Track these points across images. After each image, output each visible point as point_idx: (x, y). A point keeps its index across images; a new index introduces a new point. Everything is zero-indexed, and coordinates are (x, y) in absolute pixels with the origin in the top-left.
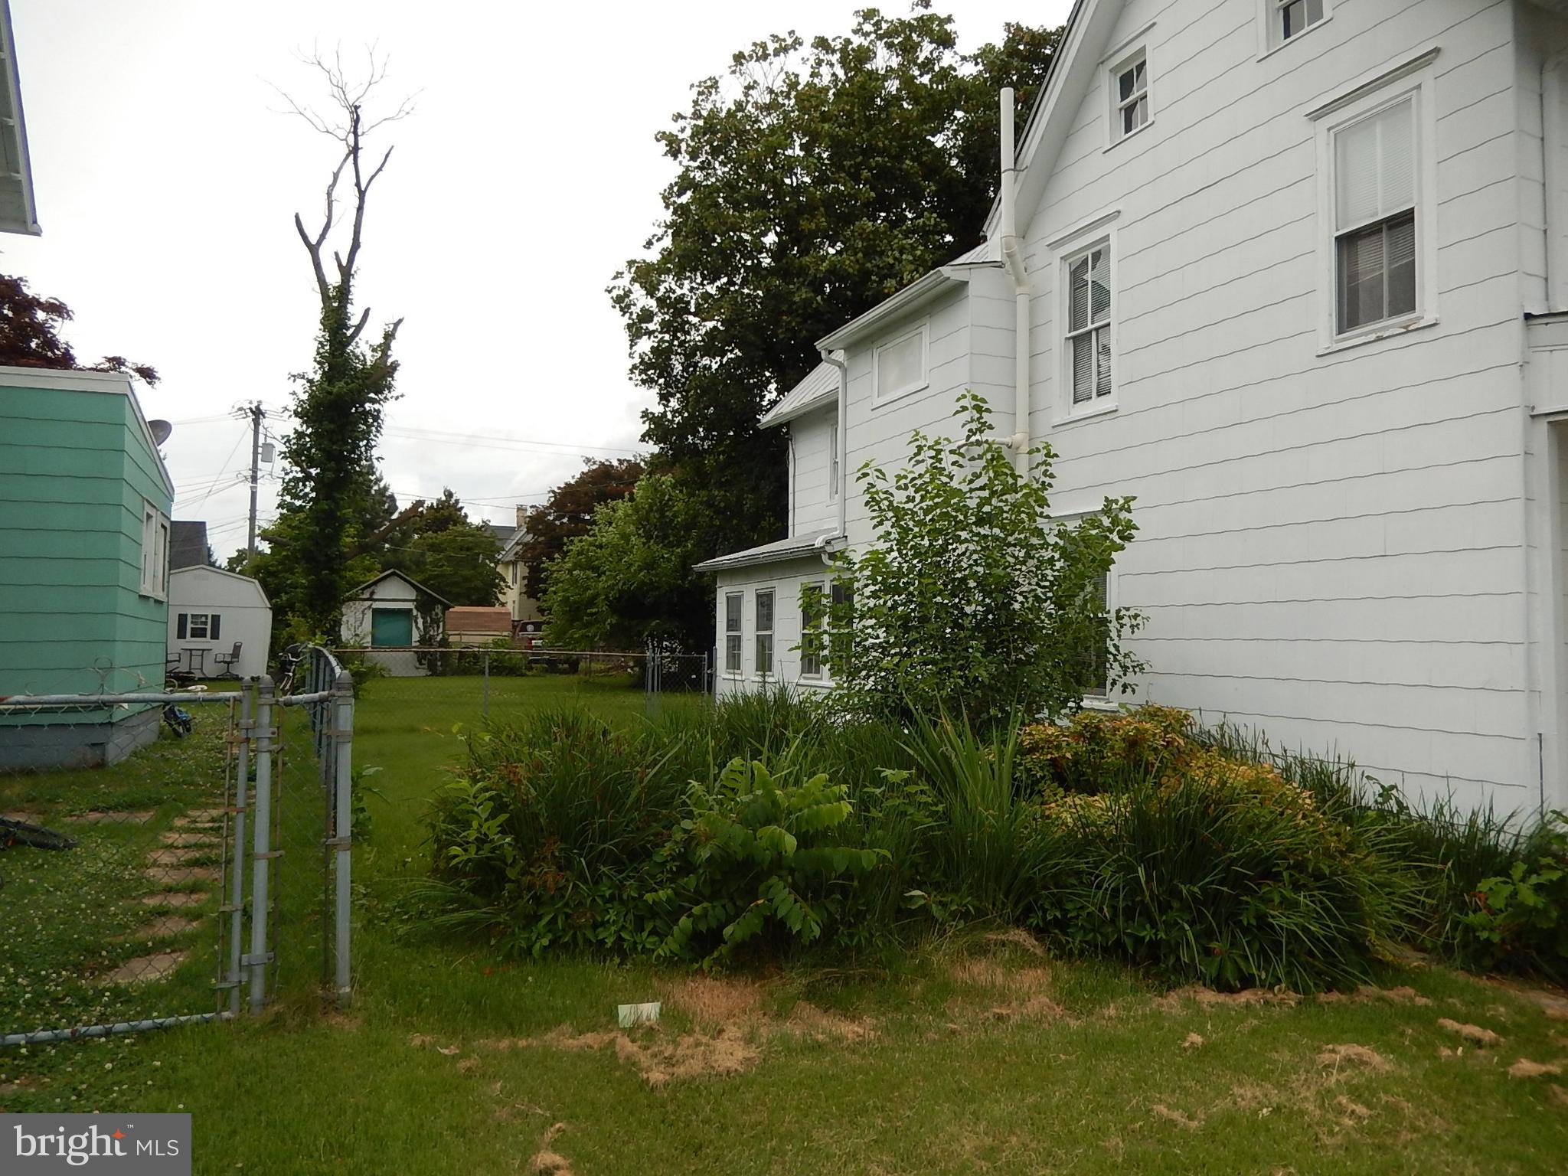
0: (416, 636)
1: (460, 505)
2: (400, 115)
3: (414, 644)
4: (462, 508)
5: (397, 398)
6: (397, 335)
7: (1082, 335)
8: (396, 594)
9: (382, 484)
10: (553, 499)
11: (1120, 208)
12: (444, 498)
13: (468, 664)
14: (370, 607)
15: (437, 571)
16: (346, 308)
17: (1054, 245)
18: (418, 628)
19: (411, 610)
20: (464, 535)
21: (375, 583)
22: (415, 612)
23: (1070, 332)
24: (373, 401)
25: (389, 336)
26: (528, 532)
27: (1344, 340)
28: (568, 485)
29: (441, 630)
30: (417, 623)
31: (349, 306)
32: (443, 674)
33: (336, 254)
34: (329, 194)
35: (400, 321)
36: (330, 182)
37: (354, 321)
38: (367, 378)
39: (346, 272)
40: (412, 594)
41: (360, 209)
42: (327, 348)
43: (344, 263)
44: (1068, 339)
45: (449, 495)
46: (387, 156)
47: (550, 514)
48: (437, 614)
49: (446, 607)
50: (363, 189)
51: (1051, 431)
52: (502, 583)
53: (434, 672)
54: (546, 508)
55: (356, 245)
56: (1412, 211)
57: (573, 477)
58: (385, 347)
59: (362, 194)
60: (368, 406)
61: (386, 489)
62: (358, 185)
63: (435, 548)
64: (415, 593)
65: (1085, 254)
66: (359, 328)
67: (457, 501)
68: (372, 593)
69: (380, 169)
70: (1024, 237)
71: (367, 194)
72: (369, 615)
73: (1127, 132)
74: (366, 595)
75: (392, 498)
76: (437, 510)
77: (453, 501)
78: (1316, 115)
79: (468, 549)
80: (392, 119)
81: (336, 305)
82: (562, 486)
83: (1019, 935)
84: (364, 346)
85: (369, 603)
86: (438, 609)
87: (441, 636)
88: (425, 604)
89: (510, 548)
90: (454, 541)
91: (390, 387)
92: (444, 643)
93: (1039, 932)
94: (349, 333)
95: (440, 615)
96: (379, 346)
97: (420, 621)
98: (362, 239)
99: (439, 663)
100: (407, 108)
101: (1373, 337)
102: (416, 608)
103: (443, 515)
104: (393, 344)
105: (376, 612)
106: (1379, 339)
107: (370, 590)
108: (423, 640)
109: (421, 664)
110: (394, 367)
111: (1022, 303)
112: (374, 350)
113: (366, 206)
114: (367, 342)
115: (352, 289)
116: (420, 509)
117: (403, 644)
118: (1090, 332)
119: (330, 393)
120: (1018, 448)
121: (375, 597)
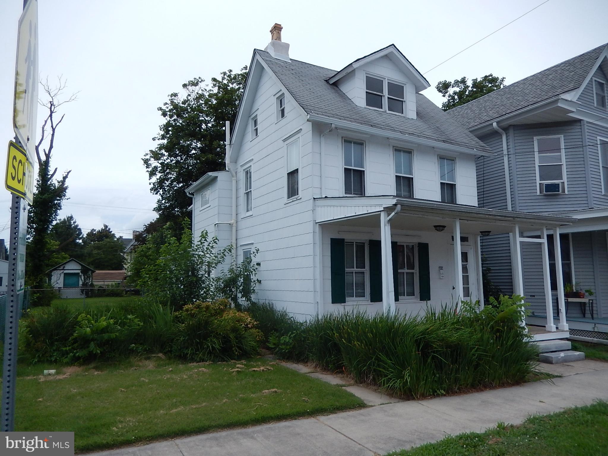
0: (81, 283)
1: (110, 231)
2: (70, 100)
3: (80, 286)
4: (111, 232)
5: (67, 199)
6: (68, 176)
7: (248, 192)
8: (73, 267)
9: (76, 224)
10: (145, 228)
11: (253, 158)
12: (104, 228)
13: (102, 293)
14: (63, 272)
15: (99, 257)
16: (48, 168)
17: (242, 166)
18: (82, 280)
19: (79, 273)
20: (110, 243)
21: (65, 263)
22: (80, 274)
23: (246, 191)
24: (58, 200)
25: (65, 178)
26: (136, 241)
27: (289, 200)
28: (151, 223)
29: (91, 280)
30: (81, 278)
31: (49, 167)
32: (91, 297)
33: (44, 150)
34: (43, 128)
35: (70, 171)
36: (44, 124)
37: (51, 173)
38: (55, 193)
39: (48, 156)
40: (80, 267)
41: (53, 135)
42: (41, 182)
43: (47, 153)
44: (245, 193)
45: (106, 227)
46: (63, 117)
47: (144, 234)
48: (89, 274)
49: (93, 272)
50: (54, 128)
51: (241, 220)
52: (125, 261)
53: (88, 296)
54: (142, 232)
55: (51, 147)
56: (298, 169)
57: (153, 220)
58: (63, 182)
59: (54, 130)
60: (56, 202)
61: (77, 226)
62: (52, 126)
63: (98, 248)
64: (81, 267)
65: (247, 170)
66: (52, 175)
67: (109, 229)
68: (64, 267)
69: (60, 122)
70: (236, 163)
71: (55, 130)
72: (63, 275)
73: (256, 136)
74: (62, 268)
75: (80, 229)
76: (101, 233)
77: (108, 229)
78: (284, 140)
79: (112, 248)
80: (68, 102)
81: (44, 167)
82: (149, 223)
83: (160, 355)
84: (55, 181)
85: (63, 271)
86: (90, 273)
87: (91, 283)
88: (85, 271)
89: (128, 248)
90: (106, 244)
91: (64, 196)
92: (92, 285)
93: (165, 354)
94: (49, 177)
95: (90, 274)
96: (61, 181)
97: (83, 277)
98: (54, 145)
99: (90, 293)
100: (73, 98)
101: (292, 201)
102: (81, 272)
103: (103, 234)
104: (67, 180)
105: (65, 274)
106: (293, 201)
107: (63, 266)
108: (83, 284)
109: (82, 293)
110: (66, 188)
111: (234, 182)
112: (59, 182)
113: (55, 134)
114: (56, 180)
115: (50, 162)
116: (94, 232)
117: (76, 285)
118: (249, 192)
119: (41, 198)
120: (233, 225)
121: (65, 269)
